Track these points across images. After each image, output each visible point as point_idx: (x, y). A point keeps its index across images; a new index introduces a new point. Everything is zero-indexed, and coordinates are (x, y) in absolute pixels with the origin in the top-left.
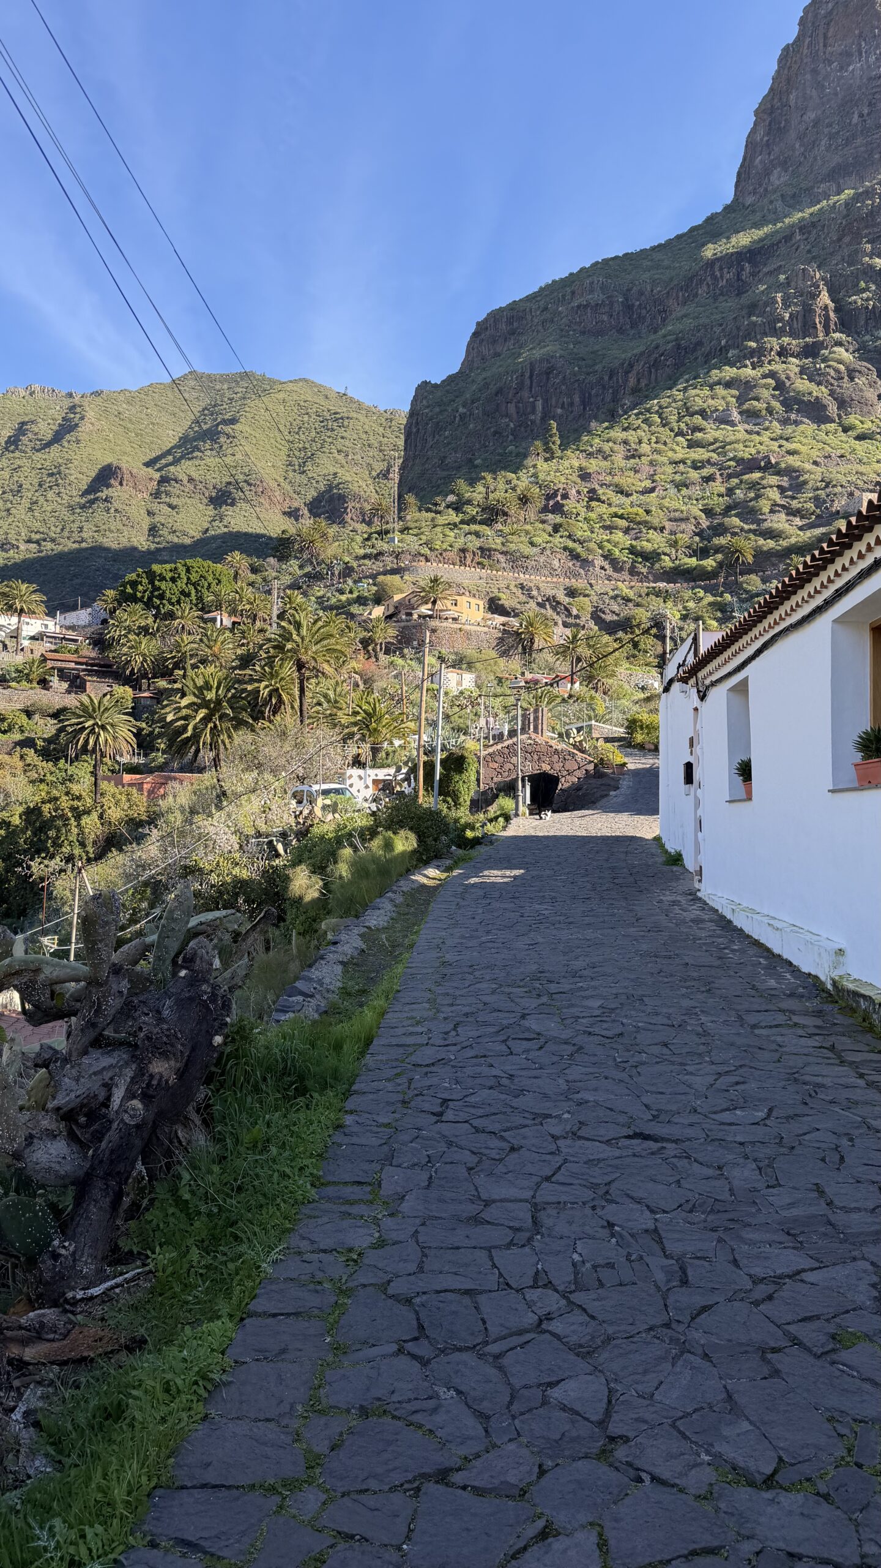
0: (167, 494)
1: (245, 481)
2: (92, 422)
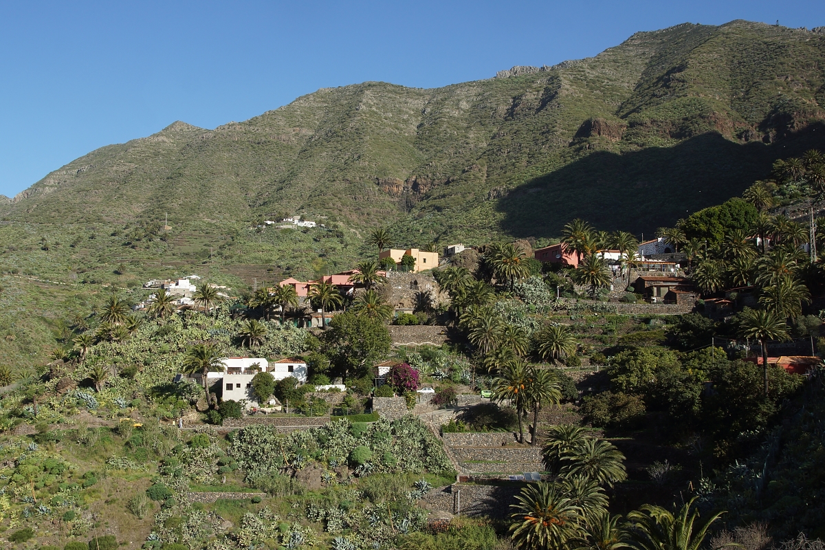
1: (699, 115)
2: (567, 88)
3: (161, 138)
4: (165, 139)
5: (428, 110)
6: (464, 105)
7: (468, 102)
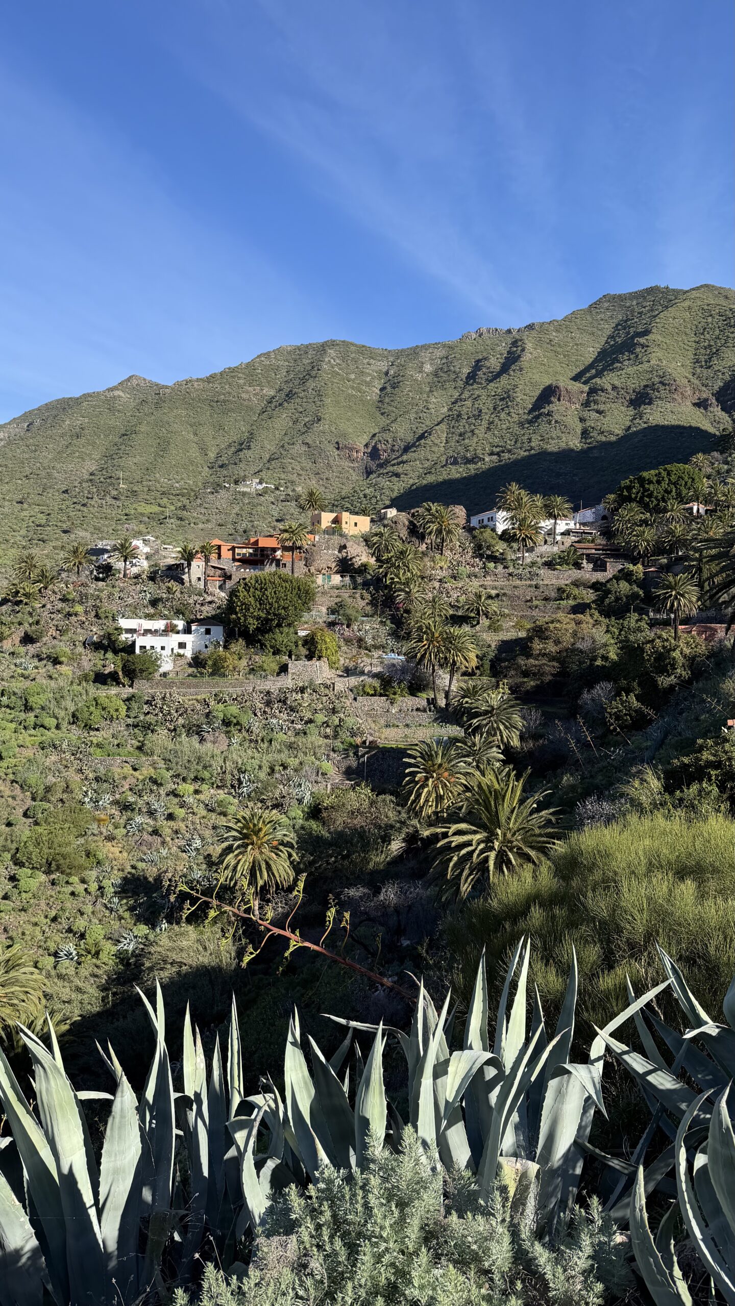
0: (596, 402)
1: (661, 382)
2: (531, 352)
3: (117, 393)
4: (121, 394)
5: (392, 372)
6: (428, 368)
7: (431, 364)
